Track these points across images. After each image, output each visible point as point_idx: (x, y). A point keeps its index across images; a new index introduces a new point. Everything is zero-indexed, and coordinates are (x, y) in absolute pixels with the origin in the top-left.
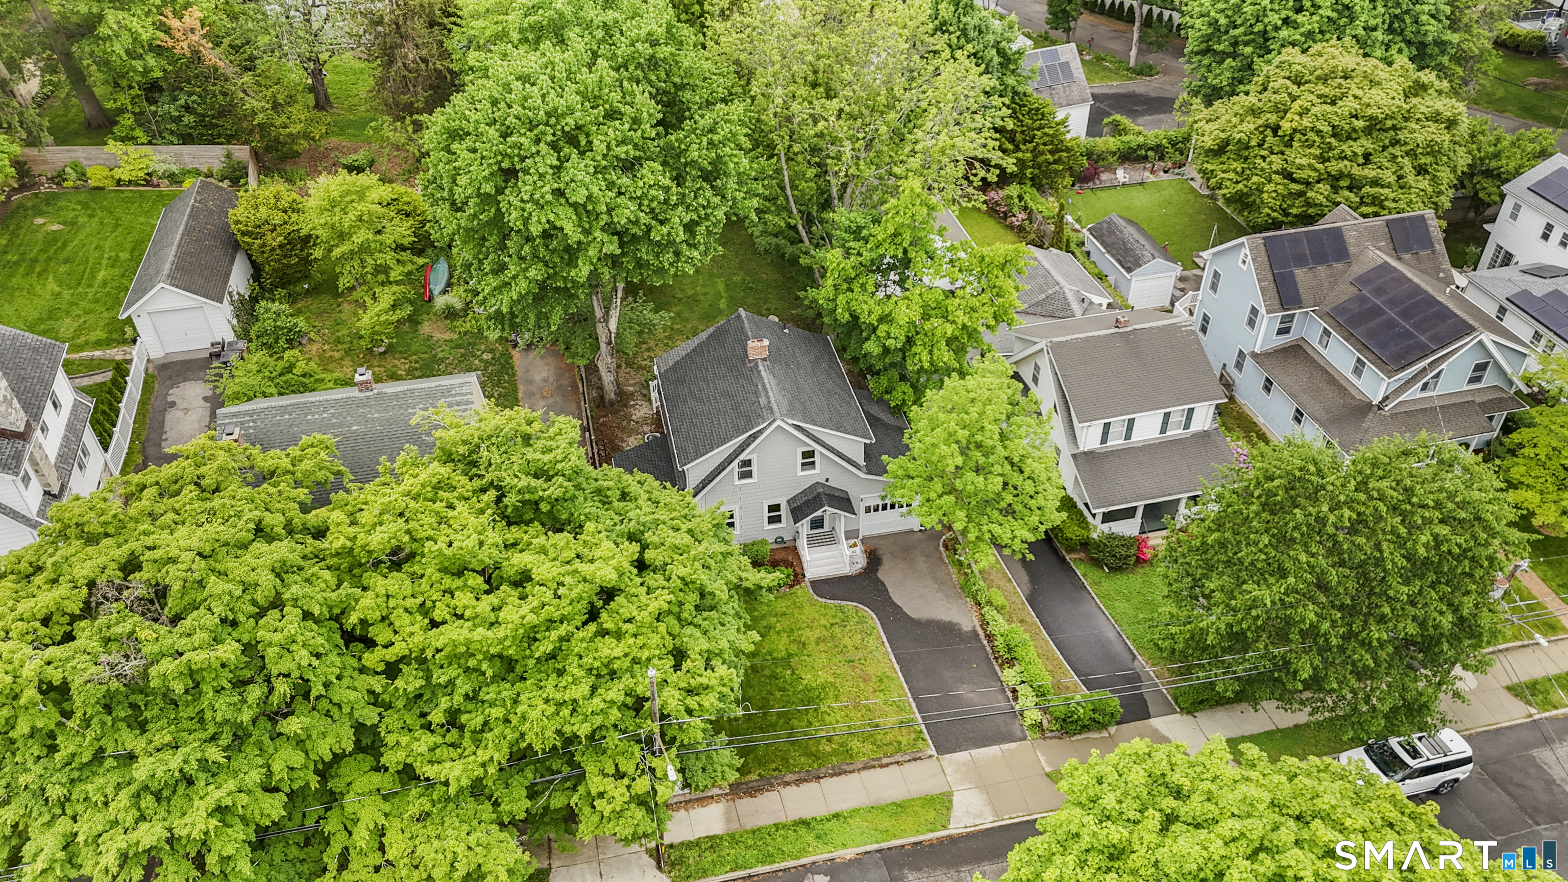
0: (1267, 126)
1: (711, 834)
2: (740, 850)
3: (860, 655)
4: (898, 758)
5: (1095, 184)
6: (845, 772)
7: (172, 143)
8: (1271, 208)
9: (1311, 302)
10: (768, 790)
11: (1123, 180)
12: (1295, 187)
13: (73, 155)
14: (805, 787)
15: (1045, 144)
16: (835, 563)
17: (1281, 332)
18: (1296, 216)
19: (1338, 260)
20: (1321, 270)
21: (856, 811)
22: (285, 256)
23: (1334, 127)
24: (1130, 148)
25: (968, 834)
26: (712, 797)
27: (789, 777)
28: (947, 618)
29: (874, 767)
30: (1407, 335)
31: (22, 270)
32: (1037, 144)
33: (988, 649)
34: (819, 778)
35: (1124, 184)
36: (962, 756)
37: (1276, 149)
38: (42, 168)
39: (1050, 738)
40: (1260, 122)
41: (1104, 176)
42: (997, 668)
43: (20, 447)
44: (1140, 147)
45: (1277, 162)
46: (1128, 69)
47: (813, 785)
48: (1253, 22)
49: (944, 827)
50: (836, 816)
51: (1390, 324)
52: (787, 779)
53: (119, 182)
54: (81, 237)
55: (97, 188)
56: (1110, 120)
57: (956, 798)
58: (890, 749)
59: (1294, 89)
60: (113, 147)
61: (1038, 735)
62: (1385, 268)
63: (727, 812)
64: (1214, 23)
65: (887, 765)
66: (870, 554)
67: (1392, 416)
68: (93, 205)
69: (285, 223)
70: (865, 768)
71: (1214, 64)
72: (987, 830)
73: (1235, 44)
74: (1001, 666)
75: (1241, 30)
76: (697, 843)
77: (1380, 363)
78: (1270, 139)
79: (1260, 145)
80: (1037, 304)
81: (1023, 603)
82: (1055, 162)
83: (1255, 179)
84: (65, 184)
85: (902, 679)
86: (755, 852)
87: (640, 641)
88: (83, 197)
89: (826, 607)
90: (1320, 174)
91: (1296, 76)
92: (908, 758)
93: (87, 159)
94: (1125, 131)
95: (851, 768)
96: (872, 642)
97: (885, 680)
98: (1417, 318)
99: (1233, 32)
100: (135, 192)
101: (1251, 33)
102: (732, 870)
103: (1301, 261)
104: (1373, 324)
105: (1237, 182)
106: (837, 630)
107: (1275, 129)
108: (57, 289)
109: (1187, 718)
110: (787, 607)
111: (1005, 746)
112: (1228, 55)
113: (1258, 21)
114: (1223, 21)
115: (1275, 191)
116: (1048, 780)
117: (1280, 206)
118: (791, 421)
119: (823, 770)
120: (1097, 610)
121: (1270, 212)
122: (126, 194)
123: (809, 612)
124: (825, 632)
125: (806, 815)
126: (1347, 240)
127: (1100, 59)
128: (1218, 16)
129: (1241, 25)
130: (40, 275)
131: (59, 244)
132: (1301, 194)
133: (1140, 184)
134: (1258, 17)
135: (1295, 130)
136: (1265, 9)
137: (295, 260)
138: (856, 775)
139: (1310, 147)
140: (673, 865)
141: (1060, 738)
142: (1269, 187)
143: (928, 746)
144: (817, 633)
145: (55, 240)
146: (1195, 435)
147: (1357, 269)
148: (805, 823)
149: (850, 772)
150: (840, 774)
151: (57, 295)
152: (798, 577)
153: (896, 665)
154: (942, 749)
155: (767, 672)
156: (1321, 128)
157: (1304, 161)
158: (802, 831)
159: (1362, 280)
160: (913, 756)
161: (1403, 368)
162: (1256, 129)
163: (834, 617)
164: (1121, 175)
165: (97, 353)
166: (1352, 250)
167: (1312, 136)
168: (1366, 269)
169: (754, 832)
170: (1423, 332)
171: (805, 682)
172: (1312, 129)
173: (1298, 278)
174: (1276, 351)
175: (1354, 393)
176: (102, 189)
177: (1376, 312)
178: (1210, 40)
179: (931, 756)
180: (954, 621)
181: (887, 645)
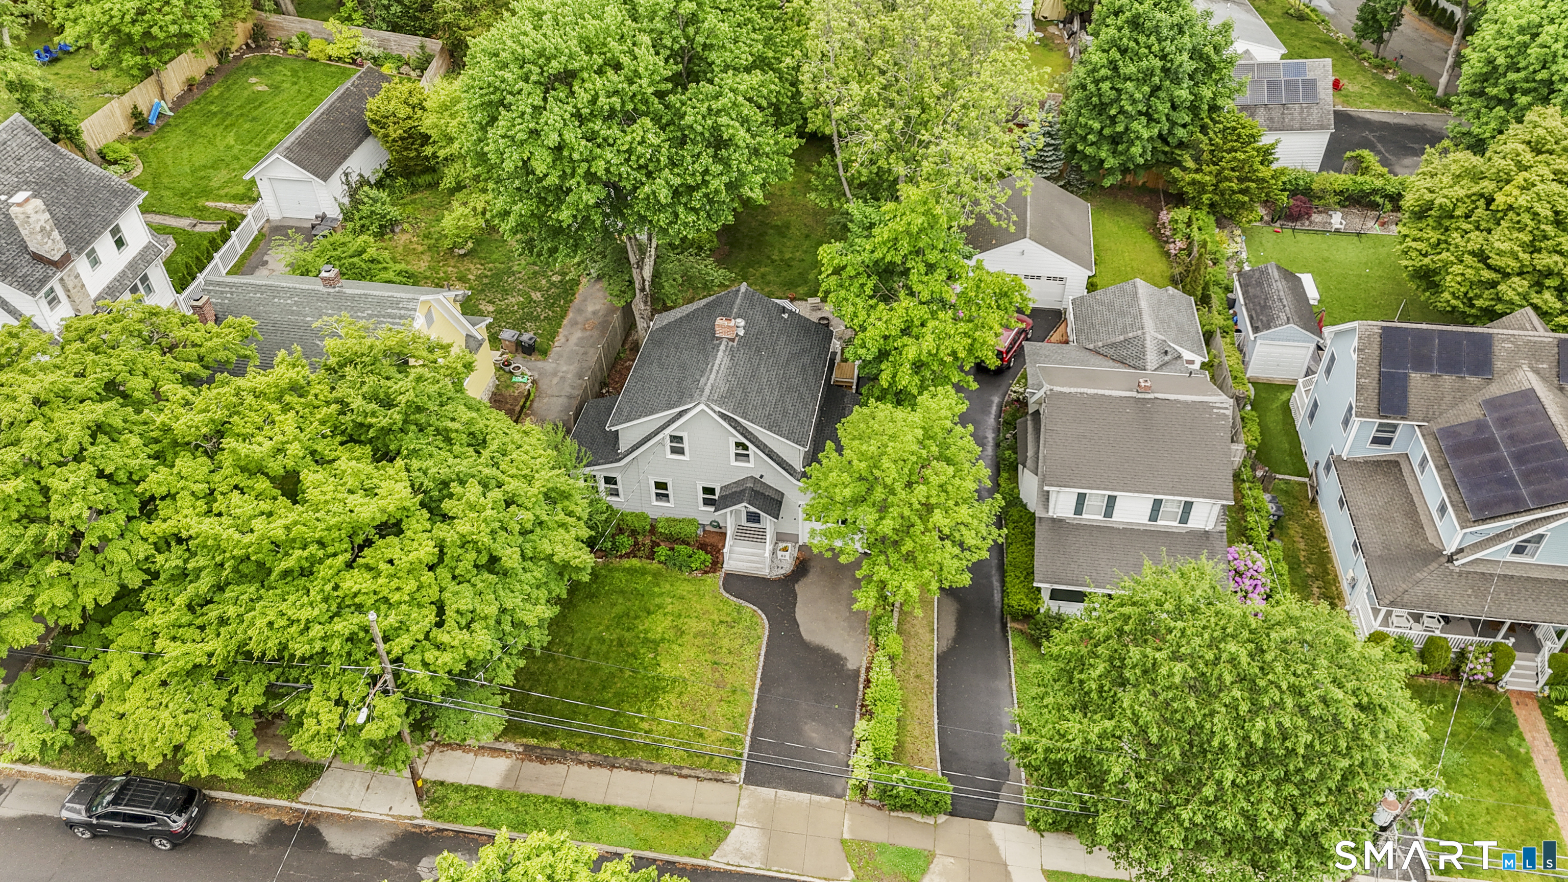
0: (1482, 195)
1: (484, 785)
2: (500, 810)
3: (730, 661)
4: (699, 773)
5: (1303, 225)
6: (642, 770)
7: (380, 29)
8: (1453, 293)
9: (1421, 415)
10: (559, 762)
11: (1338, 226)
12: (1487, 275)
13: (303, 25)
14: (596, 770)
15: (1233, 169)
16: (754, 562)
17: (1376, 441)
18: (1481, 309)
19: (1474, 373)
20: (1448, 380)
21: (629, 810)
22: (406, 149)
23: (1557, 213)
24: (1362, 191)
25: (726, 871)
26: (504, 751)
27: (586, 757)
28: (837, 650)
29: (672, 774)
30: (1509, 482)
31: (215, 121)
32: (1224, 169)
33: (860, 693)
34: (613, 766)
35: (1337, 231)
36: (767, 793)
37: (1483, 225)
38: (280, 33)
39: (869, 805)
40: (1476, 189)
41: (1316, 218)
42: (858, 715)
43: (51, 273)
44: (1375, 192)
45: (1476, 240)
46: (1431, 98)
47: (605, 772)
48: (1537, 67)
49: (705, 856)
50: (608, 809)
51: (1497, 465)
52: (581, 758)
53: (330, 58)
54: (277, 100)
55: (312, 59)
56: (1354, 154)
57: (734, 833)
58: (699, 762)
59: (1528, 157)
60: (332, 25)
61: (859, 798)
62: (1529, 395)
63: (511, 770)
64: (1490, 61)
65: (686, 777)
66: (801, 562)
67: (1460, 574)
68: (301, 74)
69: (410, 118)
70: (664, 772)
71: (1483, 110)
72: (748, 874)
73: (1512, 90)
74: (862, 715)
75: (1522, 74)
76: (465, 789)
77: (1461, 508)
78: (1480, 212)
79: (1467, 216)
80: (1113, 345)
81: (931, 659)
82: (1241, 192)
83: (1445, 255)
84: (290, 51)
85: (756, 697)
86: (512, 816)
87: (395, 583)
88: (297, 65)
89: (726, 602)
90: (1523, 266)
91: (1537, 143)
92: (710, 776)
93: (314, 31)
94: (1366, 171)
95: (649, 767)
96: (749, 650)
97: (739, 693)
98: (1530, 466)
99: (1512, 76)
100: (340, 67)
101: (1534, 81)
102: (481, 825)
103: (1422, 364)
104: (1477, 460)
105: (1425, 255)
106: (723, 628)
107: (1490, 201)
108: (232, 143)
109: (1034, 836)
110: (689, 592)
111: (816, 798)
112: (1500, 102)
113: (1544, 67)
114: (1501, 60)
115: (1463, 274)
116: (840, 847)
117: (1466, 294)
118: (717, 409)
119: (621, 761)
120: (1007, 689)
121: (1449, 297)
122: (333, 69)
123: (708, 603)
124: (710, 628)
125: (580, 798)
126: (1497, 352)
127: (1405, 81)
128: (1497, 53)
129: (1525, 68)
130: (227, 127)
131: (257, 104)
132: (1494, 284)
133: (1359, 234)
134: (1545, 62)
135: (1511, 207)
136: (1555, 56)
137: (413, 154)
138: (651, 776)
139: (1521, 230)
140: (433, 801)
141: (879, 808)
142: (1457, 269)
143: (739, 772)
144: (702, 626)
145: (255, 100)
146: (1193, 533)
147: (1495, 390)
148: (574, 805)
149: (647, 771)
150: (636, 770)
151: (229, 148)
152: (716, 564)
153: (758, 682)
154: (752, 778)
155: (630, 650)
156: (1539, 210)
157: (1505, 246)
158: (567, 811)
159: (1492, 404)
160: (716, 776)
161: (1484, 520)
162: (1469, 197)
163: (728, 615)
164: (1337, 220)
165: (229, 205)
166: (1498, 365)
167: (1526, 218)
168: (1507, 390)
169: (522, 797)
170: (1528, 483)
171: (660, 670)
172: (1529, 210)
173: (1412, 383)
174: (1366, 462)
175: (1429, 534)
176: (316, 60)
177: (1489, 445)
178: (1486, 80)
179: (734, 782)
180: (843, 655)
181: (762, 658)
